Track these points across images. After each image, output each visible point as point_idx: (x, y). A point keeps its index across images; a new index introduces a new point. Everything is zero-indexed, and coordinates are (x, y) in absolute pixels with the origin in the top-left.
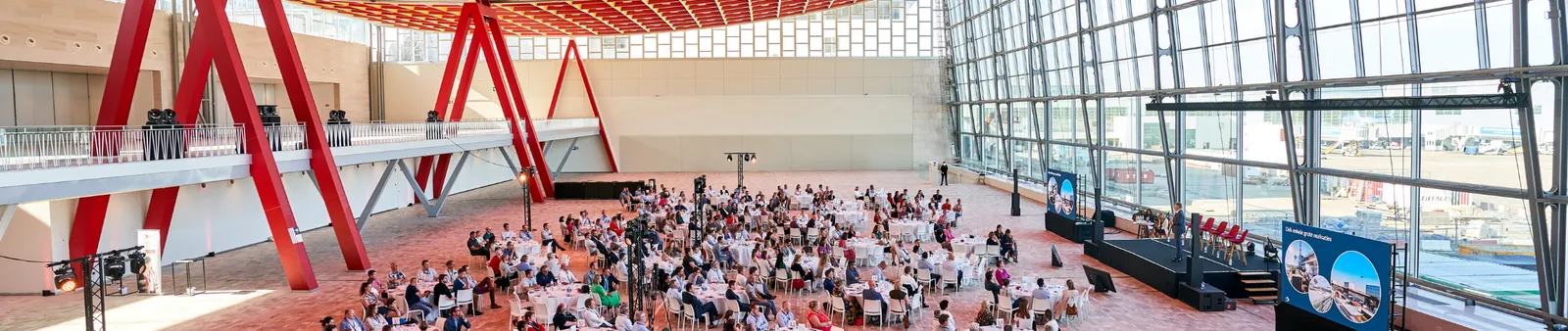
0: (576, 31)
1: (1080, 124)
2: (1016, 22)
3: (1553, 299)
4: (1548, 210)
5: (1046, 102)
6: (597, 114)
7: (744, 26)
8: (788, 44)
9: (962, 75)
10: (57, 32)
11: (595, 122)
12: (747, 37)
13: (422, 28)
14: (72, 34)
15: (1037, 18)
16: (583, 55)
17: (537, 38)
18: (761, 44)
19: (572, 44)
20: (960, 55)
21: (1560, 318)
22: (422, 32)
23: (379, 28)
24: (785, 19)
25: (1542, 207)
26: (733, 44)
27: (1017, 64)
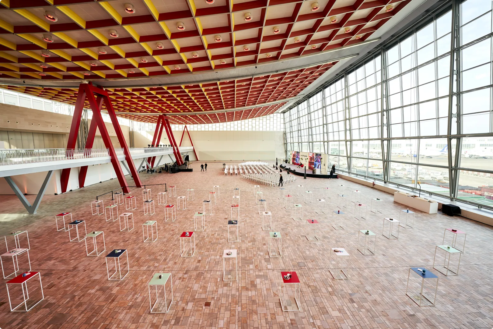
0: (186, 123)
1: (323, 148)
2: (304, 122)
3: (453, 193)
4: (453, 171)
5: (312, 143)
6: (193, 145)
7: (231, 122)
8: (243, 127)
9: (288, 135)
10: (45, 122)
11: (192, 148)
12: (232, 125)
13: (144, 122)
14: (49, 123)
15: (311, 121)
16: (189, 130)
17: (176, 125)
18: (236, 127)
19: (186, 127)
20: (288, 130)
21: (454, 198)
22: (144, 123)
23: (132, 122)
24: (242, 121)
25: (452, 170)
26: (229, 127)
27: (305, 133)
